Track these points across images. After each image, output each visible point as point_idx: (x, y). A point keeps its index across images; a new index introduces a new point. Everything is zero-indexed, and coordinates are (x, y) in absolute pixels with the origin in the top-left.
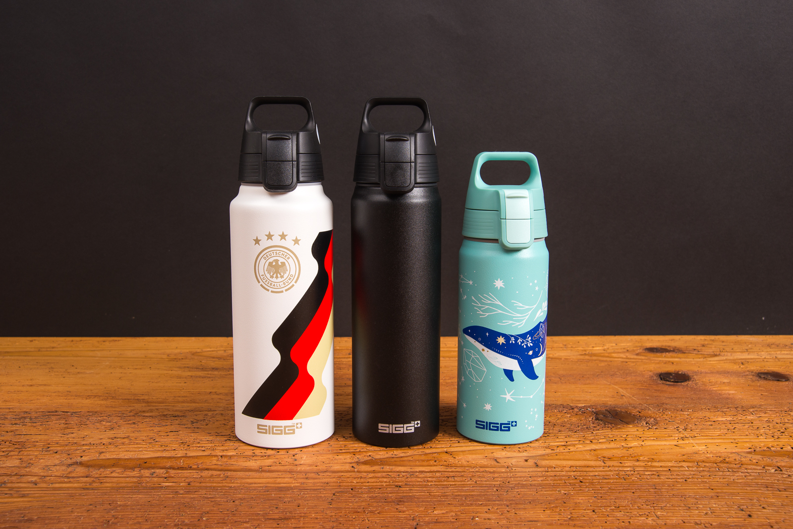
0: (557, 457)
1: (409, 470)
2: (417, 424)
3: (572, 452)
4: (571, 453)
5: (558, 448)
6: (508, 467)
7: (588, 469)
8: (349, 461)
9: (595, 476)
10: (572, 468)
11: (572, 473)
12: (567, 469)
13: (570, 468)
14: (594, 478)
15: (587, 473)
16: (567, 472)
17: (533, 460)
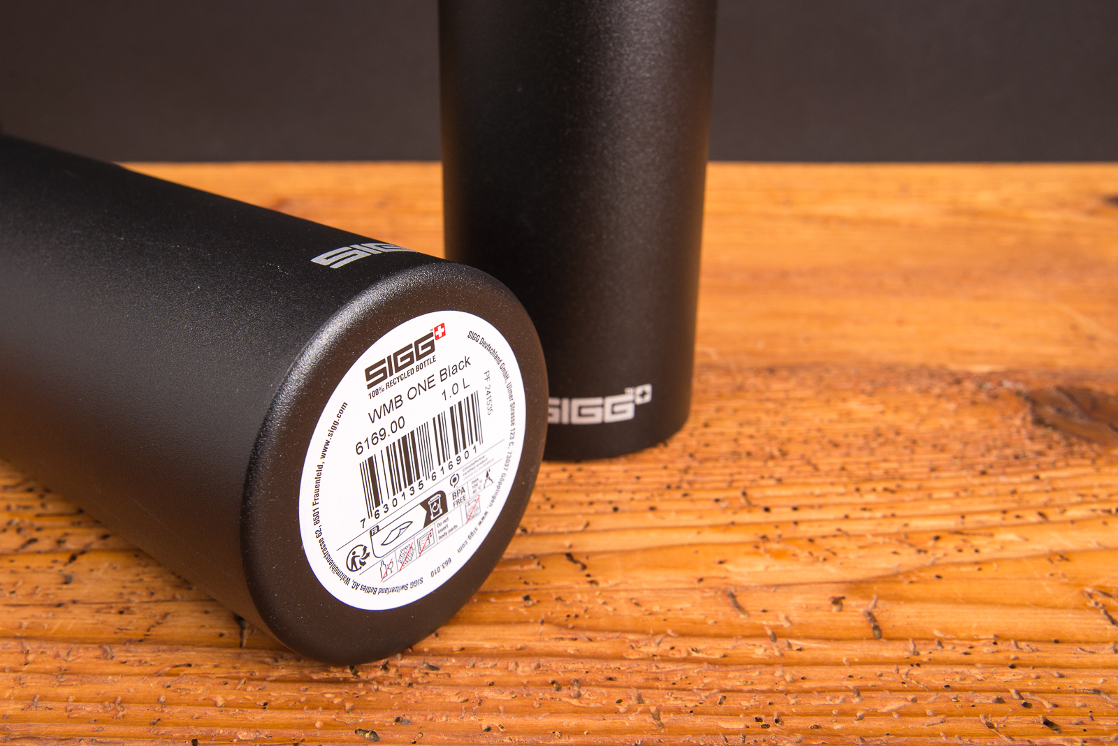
0: (941, 588)
2: (644, 394)
3: (988, 562)
4: (989, 571)
5: (941, 544)
6: (775, 637)
7: (1061, 655)
9: (1097, 691)
10: (1001, 646)
11: (1009, 675)
12: (985, 650)
13: (995, 648)
14: (1094, 702)
15: (1061, 676)
16: (986, 664)
17: (861, 602)
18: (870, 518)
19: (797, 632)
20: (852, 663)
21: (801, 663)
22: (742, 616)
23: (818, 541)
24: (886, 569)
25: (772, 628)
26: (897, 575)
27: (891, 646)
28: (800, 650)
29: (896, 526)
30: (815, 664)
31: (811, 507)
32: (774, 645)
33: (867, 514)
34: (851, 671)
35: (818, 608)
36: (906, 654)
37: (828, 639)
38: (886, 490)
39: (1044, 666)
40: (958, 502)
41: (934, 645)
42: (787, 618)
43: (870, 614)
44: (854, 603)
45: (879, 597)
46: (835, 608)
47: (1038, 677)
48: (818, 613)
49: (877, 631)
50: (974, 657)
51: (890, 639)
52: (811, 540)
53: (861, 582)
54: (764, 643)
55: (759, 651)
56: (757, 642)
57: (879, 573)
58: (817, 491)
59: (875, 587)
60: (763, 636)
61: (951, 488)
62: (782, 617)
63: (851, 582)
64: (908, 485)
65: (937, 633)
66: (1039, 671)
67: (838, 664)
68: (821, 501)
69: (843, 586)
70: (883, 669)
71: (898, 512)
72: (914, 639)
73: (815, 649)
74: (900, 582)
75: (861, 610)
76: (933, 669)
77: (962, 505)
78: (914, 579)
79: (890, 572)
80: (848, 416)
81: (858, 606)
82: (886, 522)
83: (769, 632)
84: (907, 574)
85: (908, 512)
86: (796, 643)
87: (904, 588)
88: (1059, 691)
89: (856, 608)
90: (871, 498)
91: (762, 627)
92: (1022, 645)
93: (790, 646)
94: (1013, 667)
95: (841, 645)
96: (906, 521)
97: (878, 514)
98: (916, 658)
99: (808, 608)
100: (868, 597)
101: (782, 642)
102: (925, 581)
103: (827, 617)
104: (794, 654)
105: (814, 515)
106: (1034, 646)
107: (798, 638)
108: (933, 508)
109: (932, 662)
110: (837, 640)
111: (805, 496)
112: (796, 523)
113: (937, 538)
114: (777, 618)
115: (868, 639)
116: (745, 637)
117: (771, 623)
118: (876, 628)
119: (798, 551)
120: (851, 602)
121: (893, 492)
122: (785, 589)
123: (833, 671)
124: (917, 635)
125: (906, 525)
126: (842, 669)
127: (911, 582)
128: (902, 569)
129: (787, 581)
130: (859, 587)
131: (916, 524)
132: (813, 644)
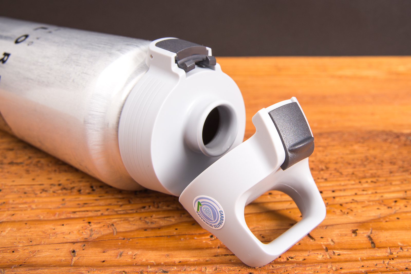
18: (366, 194)
19: (337, 247)
20: (362, 260)
21: (340, 261)
22: (311, 240)
23: (344, 205)
24: (375, 216)
25: (325, 245)
26: (380, 218)
27: (380, 251)
28: (339, 255)
29: (377, 198)
30: (346, 261)
31: (340, 190)
32: (327, 253)
33: (365, 193)
34: (362, 264)
35: (346, 235)
36: (387, 254)
37: (351, 249)
38: (372, 182)
40: (403, 186)
41: (399, 250)
42: (332, 240)
43: (369, 237)
44: (362, 232)
45: (373, 229)
46: (353, 235)
48: (346, 237)
49: (373, 244)
51: (379, 248)
52: (341, 205)
53: (364, 222)
54: (323, 252)
55: (320, 256)
56: (319, 252)
57: (372, 218)
58: (343, 183)
59: (371, 224)
60: (322, 249)
61: (400, 180)
62: (330, 240)
63: (360, 223)
64: (381, 179)
65: (399, 244)
67: (357, 261)
68: (345, 187)
69: (356, 225)
70: (377, 262)
71: (378, 191)
72: (390, 247)
73: (346, 254)
74: (381, 222)
75: (365, 235)
76: (400, 261)
77: (405, 187)
78: (387, 220)
79: (377, 217)
80: (354, 152)
81: (363, 233)
82: (373, 195)
83: (324, 247)
84: (384, 218)
85: (382, 191)
86: (337, 252)
87: (383, 224)
89: (363, 234)
90: (366, 185)
91: (321, 245)
93: (334, 253)
95: (357, 252)
96: (382, 195)
97: (370, 192)
98: (391, 256)
99: (341, 235)
100: (368, 229)
101: (330, 252)
102: (392, 221)
103: (350, 239)
104: (336, 257)
105: (342, 194)
107: (337, 249)
108: (393, 189)
109: (398, 257)
110: (355, 249)
111: (337, 186)
112: (334, 198)
113: (396, 202)
114: (328, 240)
115: (369, 248)
116: (313, 250)
117: (325, 243)
118: (373, 243)
119: (335, 210)
120: (360, 232)
121: (375, 182)
122: (331, 227)
123: (355, 264)
124: (391, 245)
125: (382, 196)
126: (359, 263)
127: (386, 221)
128: (382, 216)
129: (331, 223)
130: (363, 224)
131: (386, 196)
132: (345, 252)
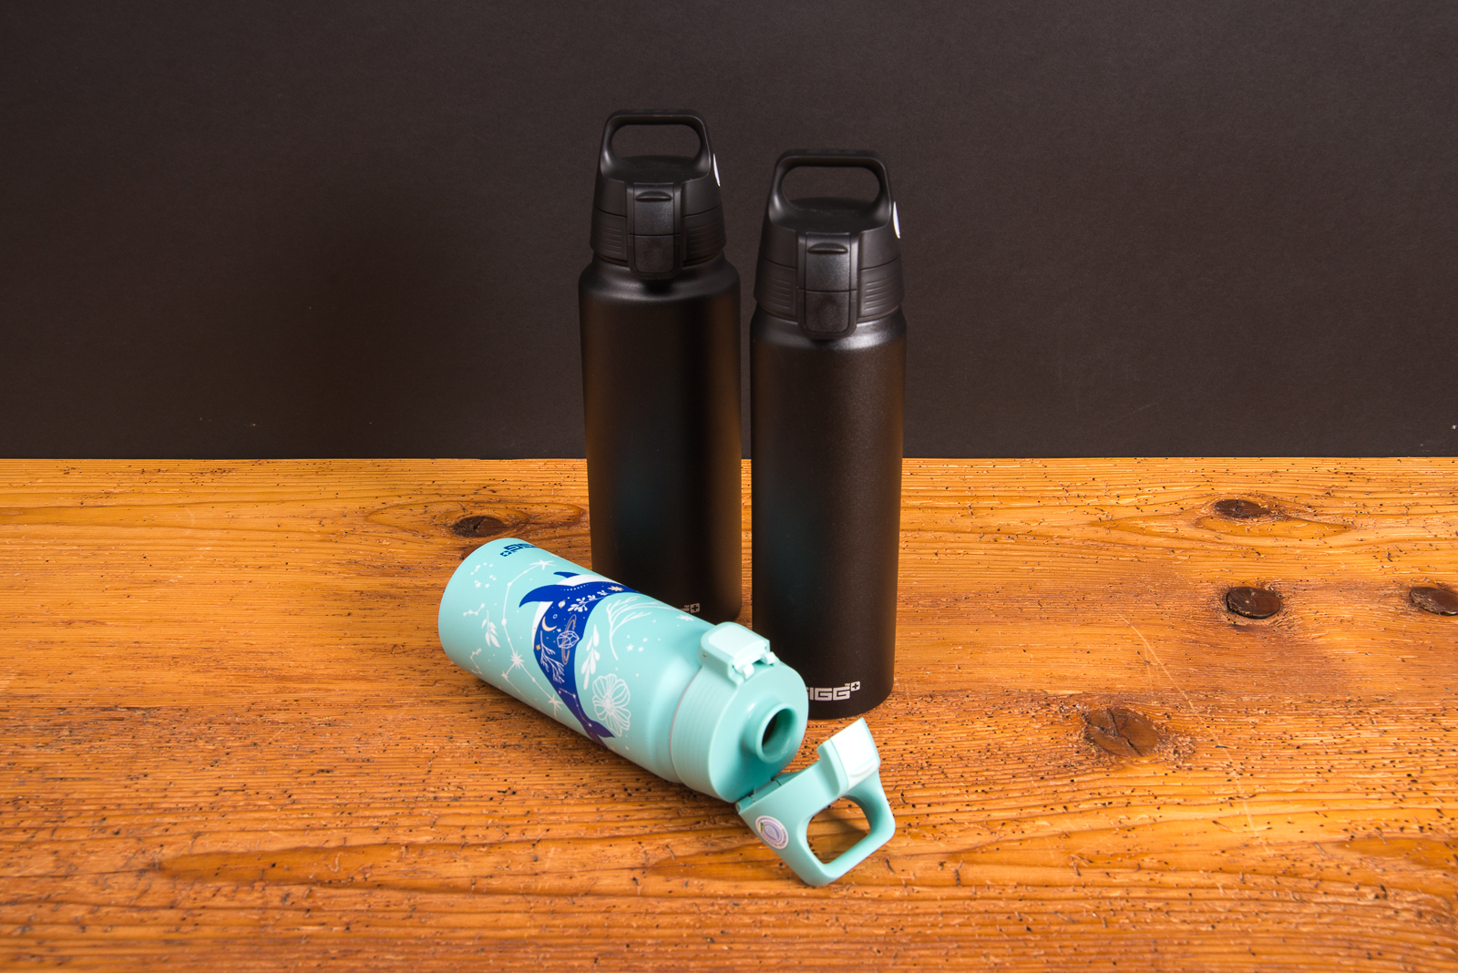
1: (732, 892)
2: (856, 686)
6: (906, 885)
7: (1046, 893)
8: (629, 862)
9: (1056, 912)
10: (1018, 889)
11: (1017, 905)
12: (1010, 891)
13: (1015, 890)
14: (1053, 918)
15: (1042, 905)
16: (1009, 899)
17: (954, 865)
39: (1035, 899)
47: (1031, 905)
50: (1003, 895)
66: (1033, 902)
88: (1039, 913)
92: (1029, 888)
94: (1020, 900)
106: (1034, 888)
